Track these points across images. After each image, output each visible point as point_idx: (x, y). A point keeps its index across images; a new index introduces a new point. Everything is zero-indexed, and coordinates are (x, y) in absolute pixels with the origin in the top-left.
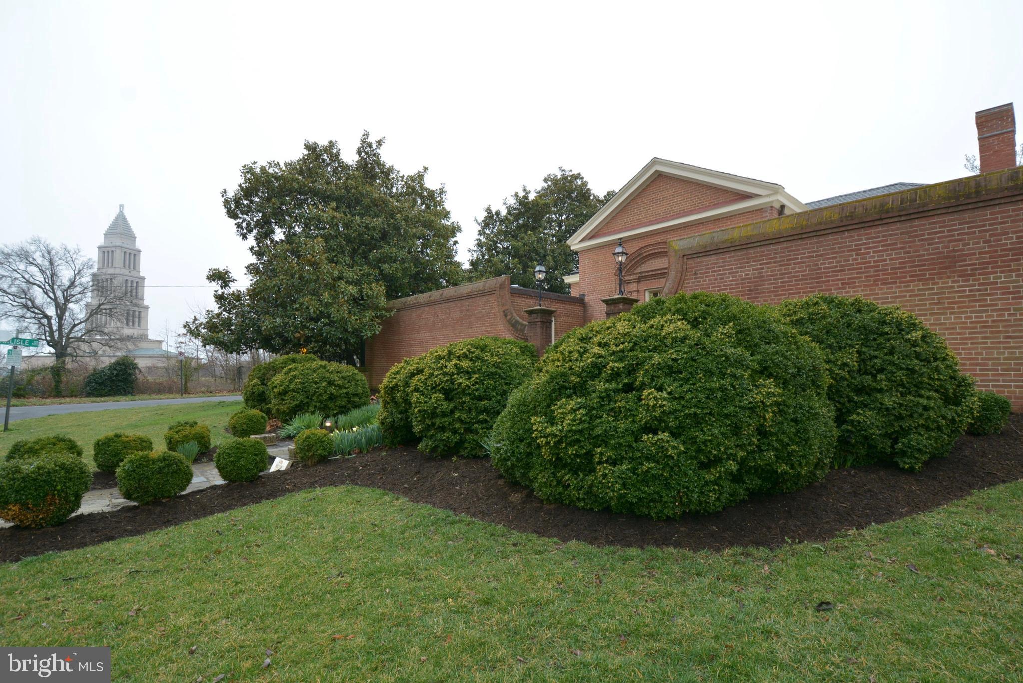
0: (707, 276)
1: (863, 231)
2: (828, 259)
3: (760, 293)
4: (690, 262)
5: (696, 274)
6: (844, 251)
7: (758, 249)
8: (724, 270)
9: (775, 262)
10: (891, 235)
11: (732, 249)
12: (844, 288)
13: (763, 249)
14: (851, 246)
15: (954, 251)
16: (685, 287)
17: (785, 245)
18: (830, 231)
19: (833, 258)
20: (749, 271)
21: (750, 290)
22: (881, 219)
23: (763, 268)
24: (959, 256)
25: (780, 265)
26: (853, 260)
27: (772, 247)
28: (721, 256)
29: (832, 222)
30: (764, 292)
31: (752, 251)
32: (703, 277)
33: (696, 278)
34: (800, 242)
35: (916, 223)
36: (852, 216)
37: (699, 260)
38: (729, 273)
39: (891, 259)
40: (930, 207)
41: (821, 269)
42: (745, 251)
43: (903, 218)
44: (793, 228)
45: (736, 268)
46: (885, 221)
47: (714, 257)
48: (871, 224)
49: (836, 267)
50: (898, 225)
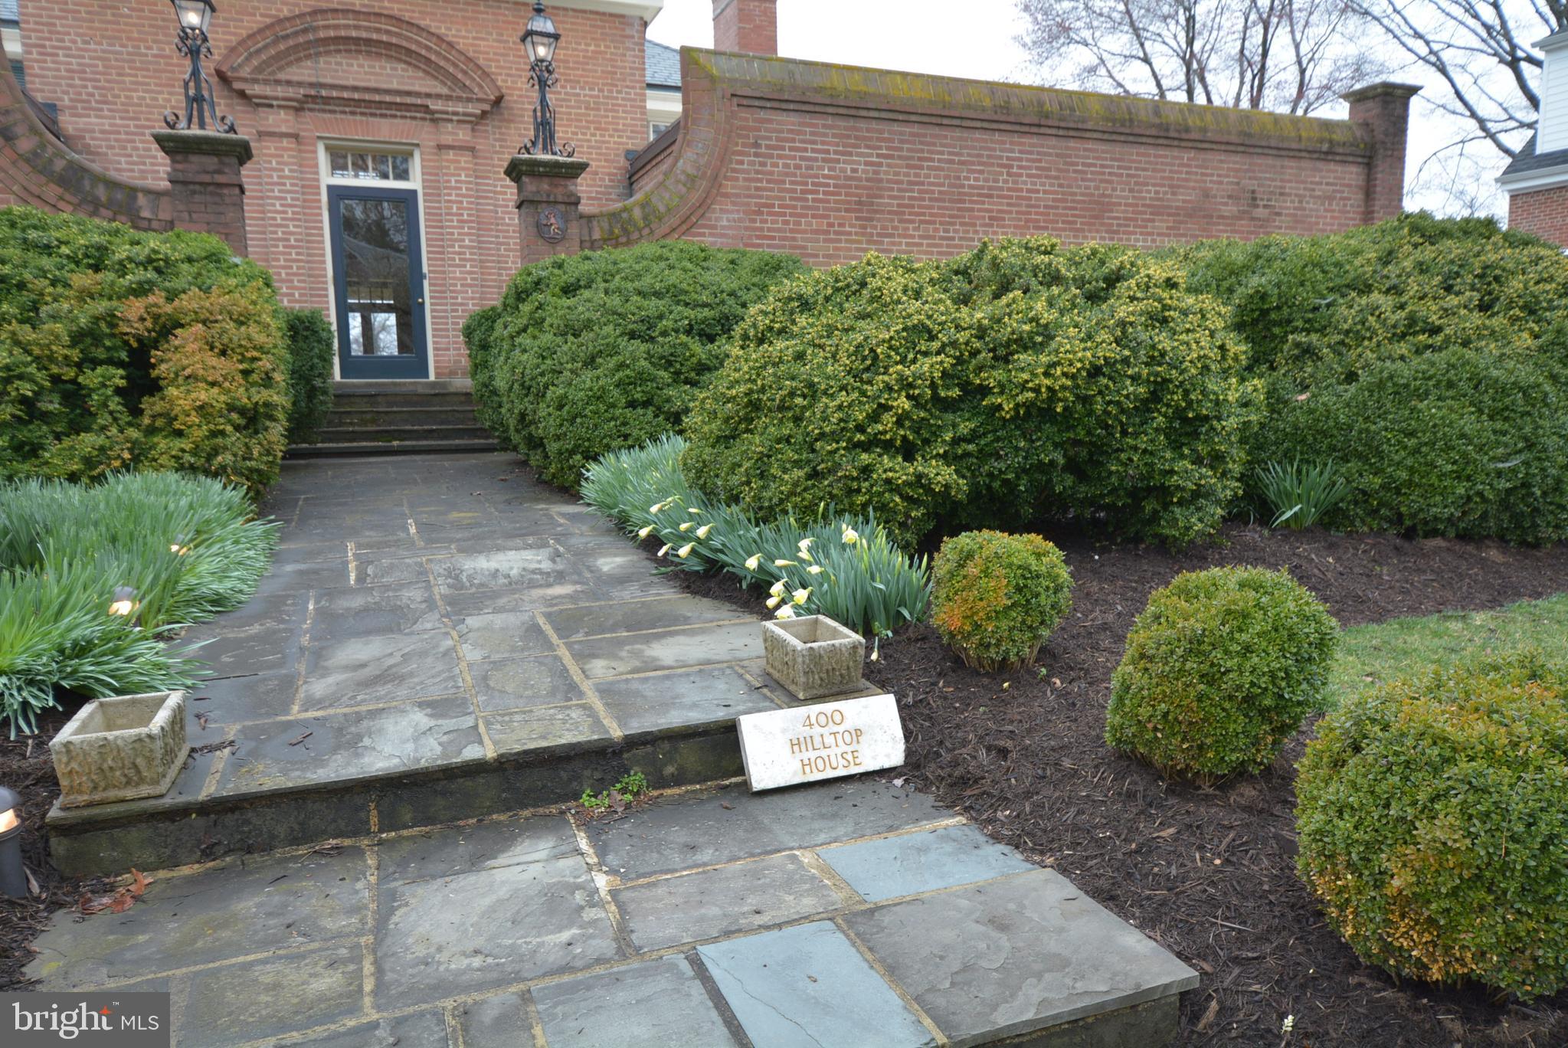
0: (780, 157)
1: (1016, 138)
2: (975, 171)
3: (876, 212)
4: (744, 114)
5: (756, 145)
6: (992, 165)
7: (874, 125)
8: (814, 151)
9: (900, 157)
10: (1045, 154)
11: (830, 110)
12: (992, 226)
13: (882, 126)
14: (1001, 158)
15: (1104, 195)
16: (734, 171)
17: (916, 129)
18: (979, 124)
19: (981, 172)
20: (858, 164)
21: (860, 203)
22: (1039, 126)
23: (880, 164)
24: (1108, 204)
25: (908, 166)
26: (1006, 181)
27: (896, 127)
28: (807, 119)
29: (984, 109)
30: (882, 212)
31: (862, 124)
32: (771, 156)
33: (756, 155)
34: (937, 131)
35: (1072, 143)
36: (1006, 108)
37: (762, 114)
38: (824, 160)
39: (1045, 192)
40: (1090, 125)
41: (963, 186)
42: (851, 123)
43: (1061, 132)
44: (931, 102)
45: (836, 153)
46: (1042, 130)
47: (794, 118)
48: (1026, 129)
49: (982, 188)
50: (1053, 141)
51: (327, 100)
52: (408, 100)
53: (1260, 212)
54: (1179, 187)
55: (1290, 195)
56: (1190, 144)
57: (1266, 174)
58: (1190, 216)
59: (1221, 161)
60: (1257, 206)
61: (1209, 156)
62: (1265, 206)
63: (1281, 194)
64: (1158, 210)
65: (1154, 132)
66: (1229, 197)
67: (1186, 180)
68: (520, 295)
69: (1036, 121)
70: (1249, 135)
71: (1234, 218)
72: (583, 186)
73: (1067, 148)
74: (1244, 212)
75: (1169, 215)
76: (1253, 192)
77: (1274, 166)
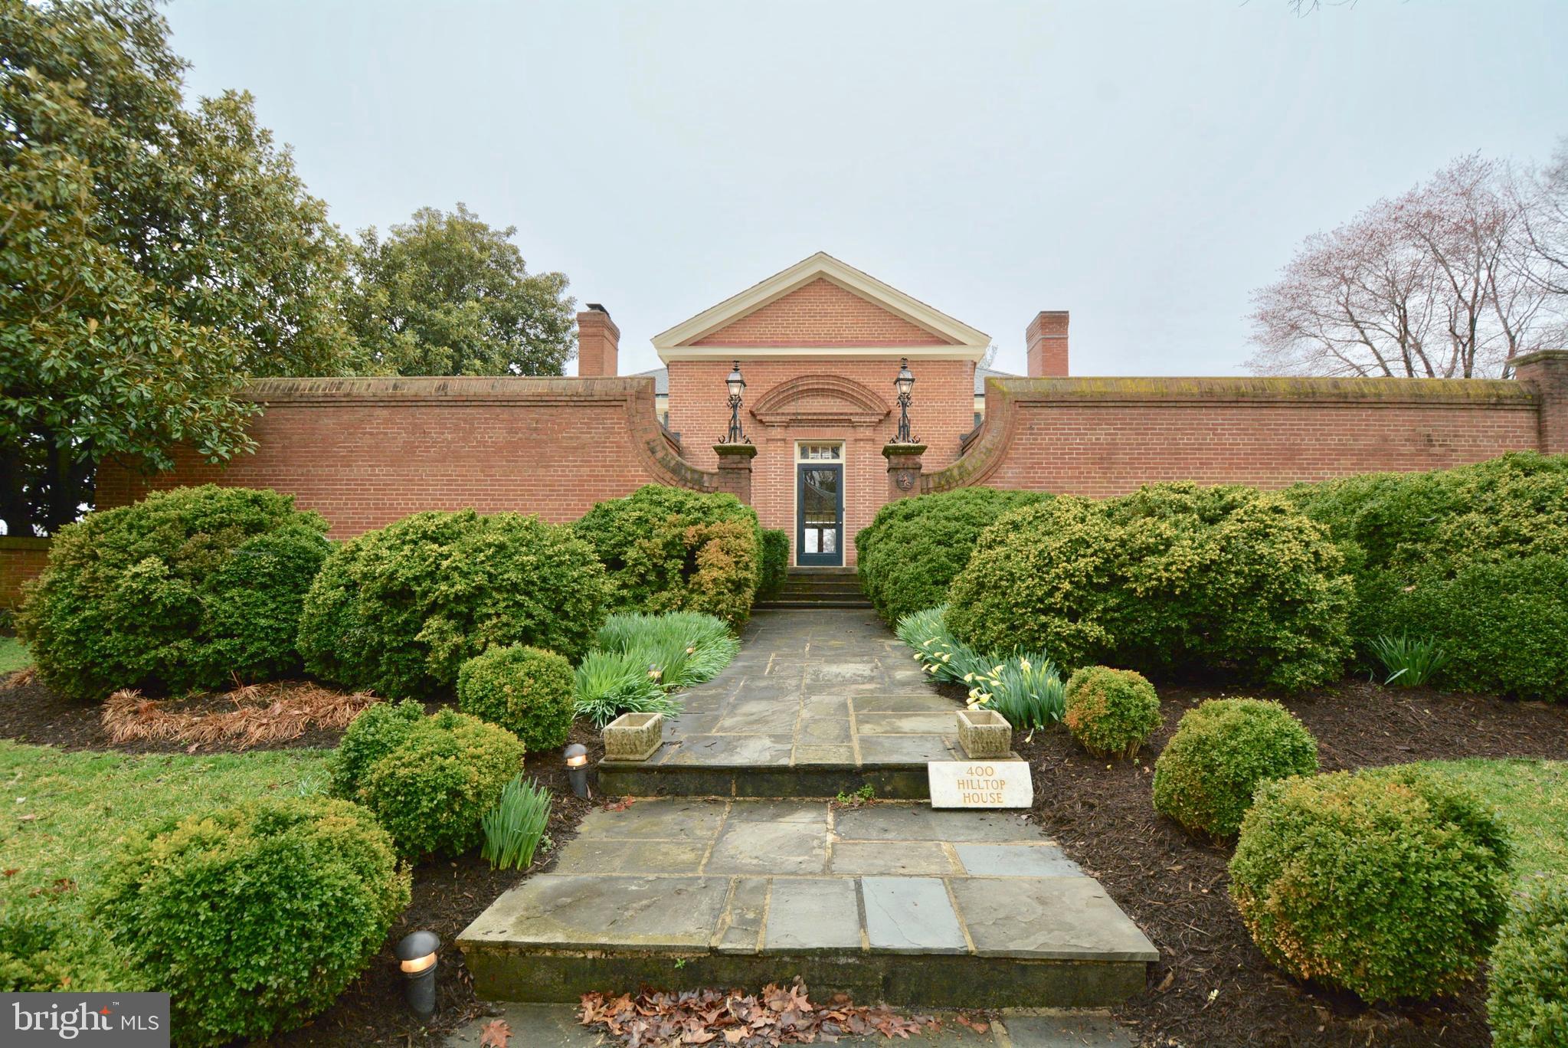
0: (1046, 434)
1: (1219, 411)
2: (1187, 434)
3: (1113, 463)
4: (1024, 411)
5: (1031, 428)
6: (1201, 429)
7: (1111, 411)
8: (1069, 429)
9: (1131, 429)
10: (1244, 420)
11: (1080, 404)
12: (1202, 468)
13: (1117, 411)
14: (1208, 424)
15: (1293, 444)
16: (1016, 444)
17: (1142, 411)
18: (1189, 404)
19: (1192, 434)
20: (1101, 435)
21: (1101, 459)
22: (1238, 402)
23: (1117, 434)
24: (1298, 450)
25: (1136, 434)
26: (1211, 439)
27: (1127, 411)
28: (1065, 411)
29: (1193, 395)
30: (1118, 463)
31: (1104, 411)
32: (1041, 434)
33: (1031, 434)
34: (1157, 411)
35: (1265, 411)
36: (1211, 393)
37: (1035, 410)
38: (1077, 434)
39: (1244, 444)
40: (1279, 398)
41: (1178, 444)
42: (1096, 410)
43: (1255, 405)
44: (1152, 394)
45: (1085, 429)
46: (1240, 405)
47: (1055, 411)
48: (1228, 405)
49: (1194, 444)
50: (1250, 411)
51: (800, 421)
52: (841, 417)
53: (1437, 450)
54: (1360, 435)
55: (1464, 436)
56: (1366, 406)
57: (1439, 423)
58: (1373, 455)
59: (1397, 416)
60: (1434, 446)
61: (1385, 412)
62: (1440, 445)
63: (1455, 436)
64: (1342, 452)
65: (1334, 399)
66: (1406, 440)
67: (1365, 430)
68: (881, 520)
69: (1235, 399)
70: (1421, 396)
71: (1412, 455)
72: (923, 459)
73: (1261, 415)
74: (1422, 450)
75: (1352, 455)
76: (1429, 436)
77: (1447, 416)
